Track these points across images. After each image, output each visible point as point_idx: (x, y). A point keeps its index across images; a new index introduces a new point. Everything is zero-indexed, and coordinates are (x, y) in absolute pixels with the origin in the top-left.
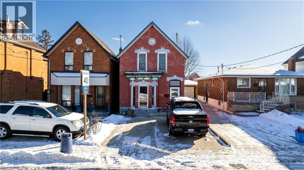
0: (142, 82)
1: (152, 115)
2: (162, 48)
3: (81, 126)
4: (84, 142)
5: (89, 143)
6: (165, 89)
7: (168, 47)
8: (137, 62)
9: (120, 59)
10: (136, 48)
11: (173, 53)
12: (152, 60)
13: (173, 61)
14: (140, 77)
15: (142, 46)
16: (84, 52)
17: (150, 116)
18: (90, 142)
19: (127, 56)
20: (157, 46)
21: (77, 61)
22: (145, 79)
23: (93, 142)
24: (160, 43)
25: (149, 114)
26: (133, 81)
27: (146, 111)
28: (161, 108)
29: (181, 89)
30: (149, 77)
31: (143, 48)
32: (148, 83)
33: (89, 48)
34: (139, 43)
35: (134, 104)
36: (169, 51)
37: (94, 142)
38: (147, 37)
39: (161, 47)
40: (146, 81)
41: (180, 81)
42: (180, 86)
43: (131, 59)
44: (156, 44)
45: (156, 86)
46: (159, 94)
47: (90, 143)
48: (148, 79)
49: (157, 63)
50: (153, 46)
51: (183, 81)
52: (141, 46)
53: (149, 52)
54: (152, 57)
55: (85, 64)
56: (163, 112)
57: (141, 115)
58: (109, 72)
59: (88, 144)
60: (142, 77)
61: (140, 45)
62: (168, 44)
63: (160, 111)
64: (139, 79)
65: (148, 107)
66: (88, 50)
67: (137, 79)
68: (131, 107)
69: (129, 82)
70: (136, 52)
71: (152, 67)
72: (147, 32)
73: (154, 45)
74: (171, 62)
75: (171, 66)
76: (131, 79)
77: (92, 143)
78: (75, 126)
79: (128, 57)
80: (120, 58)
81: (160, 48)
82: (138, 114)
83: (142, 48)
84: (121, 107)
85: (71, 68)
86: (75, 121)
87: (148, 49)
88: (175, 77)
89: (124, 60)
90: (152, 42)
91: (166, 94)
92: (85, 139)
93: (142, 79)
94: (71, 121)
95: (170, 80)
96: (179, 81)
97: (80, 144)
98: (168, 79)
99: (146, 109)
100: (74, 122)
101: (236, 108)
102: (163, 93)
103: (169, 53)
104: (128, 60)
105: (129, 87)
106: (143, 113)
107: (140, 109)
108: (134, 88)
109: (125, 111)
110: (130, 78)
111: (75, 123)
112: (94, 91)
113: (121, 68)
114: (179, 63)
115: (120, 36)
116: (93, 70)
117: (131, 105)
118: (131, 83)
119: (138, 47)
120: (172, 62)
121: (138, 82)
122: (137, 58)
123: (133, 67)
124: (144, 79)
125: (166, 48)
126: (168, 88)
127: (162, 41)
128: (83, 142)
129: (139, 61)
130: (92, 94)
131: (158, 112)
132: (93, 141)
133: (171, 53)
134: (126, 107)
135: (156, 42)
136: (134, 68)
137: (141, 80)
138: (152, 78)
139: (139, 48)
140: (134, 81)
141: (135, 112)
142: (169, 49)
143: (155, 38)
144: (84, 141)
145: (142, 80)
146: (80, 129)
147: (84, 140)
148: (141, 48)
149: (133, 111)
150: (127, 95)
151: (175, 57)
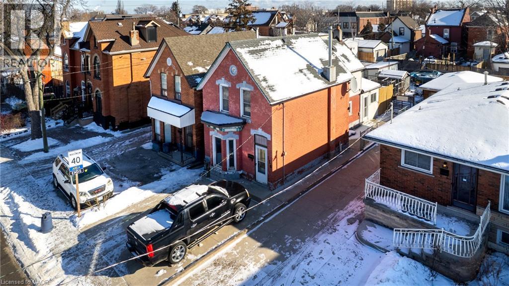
2: (245, 82)
6: (250, 146)
7: (250, 81)
8: (219, 98)
10: (217, 78)
11: (257, 91)
12: (234, 99)
15: (223, 75)
16: (175, 75)
19: (209, 88)
20: (239, 79)
21: (169, 85)
22: (217, 129)
24: (242, 75)
28: (246, 173)
29: (268, 152)
31: (224, 78)
33: (177, 72)
34: (220, 71)
36: (252, 88)
38: (228, 63)
39: (242, 80)
42: (267, 147)
43: (213, 93)
44: (237, 75)
46: (243, 152)
49: (239, 104)
50: (234, 77)
53: (231, 86)
54: (234, 94)
56: (247, 180)
57: (215, 178)
58: (194, 105)
61: (221, 74)
63: (244, 177)
70: (217, 83)
71: (234, 109)
72: (228, 55)
74: (255, 106)
75: (255, 112)
79: (210, 90)
81: (243, 83)
85: (166, 94)
87: (229, 81)
88: (261, 132)
89: (207, 93)
91: (250, 153)
95: (255, 134)
96: (266, 139)
98: (253, 132)
101: (370, 214)
102: (247, 151)
103: (252, 91)
104: (210, 93)
107: (215, 168)
114: (265, 110)
116: (182, 100)
119: (219, 76)
120: (257, 106)
122: (219, 91)
123: (215, 105)
126: (253, 146)
129: (223, 97)
133: (255, 92)
135: (238, 71)
136: (217, 106)
139: (220, 78)
142: (251, 84)
143: (236, 65)
147: (77, 217)
148: (222, 78)
151: (260, 99)
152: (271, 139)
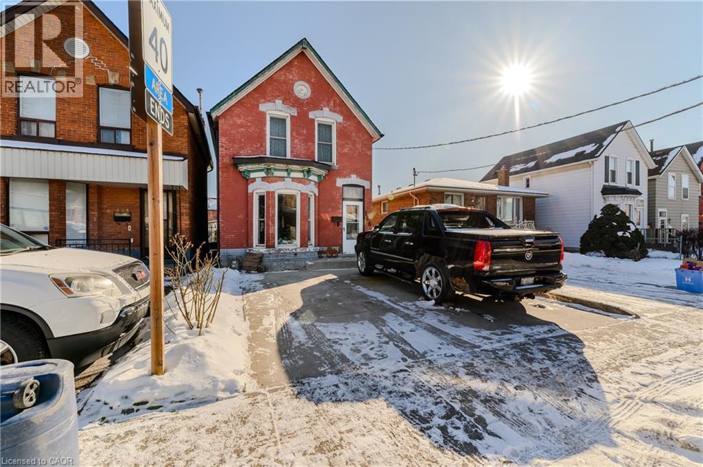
0: (284, 182)
1: (309, 263)
2: (326, 110)
3: (122, 301)
4: (157, 394)
5: (191, 388)
6: (333, 204)
7: (338, 109)
8: (265, 134)
9: (220, 122)
10: (263, 100)
11: (349, 123)
12: (302, 135)
13: (349, 142)
14: (280, 170)
15: (279, 96)
16: (99, 86)
17: (305, 267)
18: (198, 383)
19: (238, 116)
20: (314, 103)
21: (72, 108)
22: (293, 175)
23: (214, 381)
24: (321, 98)
25: (303, 263)
26: (258, 180)
27: (296, 254)
28: (325, 249)
29: (365, 205)
30: (303, 171)
31: (281, 101)
32: (300, 185)
33: (117, 76)
34: (269, 88)
35: (261, 241)
36: (340, 118)
37: (220, 377)
38: (291, 77)
39: (322, 105)
40: (294, 179)
41: (364, 187)
42: (363, 200)
43: (251, 126)
44: (311, 98)
45: (313, 196)
46: (322, 215)
47: (198, 387)
48: (300, 175)
49: (314, 142)
50: (304, 100)
51: (369, 188)
52: (276, 97)
53: (296, 115)
54: (303, 128)
55: (103, 123)
56: (330, 257)
57: (284, 266)
58: (186, 152)
59: (185, 401)
60: (287, 170)
61: (274, 94)
62: (338, 102)
63: (323, 255)
64: (277, 174)
65: (299, 246)
66: (112, 81)
67: (273, 174)
68: (252, 247)
69: (247, 185)
70: (262, 108)
71: (303, 152)
72: (290, 64)
73: (307, 99)
74: (344, 144)
75: (344, 153)
76: (252, 175)
77: (210, 386)
78: (88, 302)
79: (242, 120)
80: (218, 118)
81: (322, 109)
82: (275, 264)
83: (279, 102)
84: (224, 248)
85: (48, 131)
86: (86, 278)
87: (293, 106)
88: (354, 179)
89: (231, 125)
90: (302, 92)
91: (334, 215)
92: (158, 367)
93: (285, 174)
94: (58, 283)
95: (343, 185)
96: (362, 189)
97: (128, 412)
98: (340, 182)
99: (296, 249)
100: (75, 282)
102: (328, 213)
103: (340, 123)
104: (241, 126)
105: (248, 198)
106: (288, 260)
107: (280, 250)
108: (262, 199)
109: (237, 259)
110: (250, 172)
111: (82, 288)
112: (138, 205)
113: (222, 146)
114: (361, 148)
115: (199, 90)
116: (134, 143)
117: (252, 243)
118: (251, 188)
119: (268, 96)
120: (348, 144)
121: (275, 182)
122: (265, 124)
123: (257, 148)
124: (289, 174)
125: (335, 111)
126: (339, 203)
127: (326, 92)
128: (146, 390)
129: (271, 135)
130: (131, 213)
131: (320, 257)
132: (211, 373)
133: (345, 123)
134: (239, 250)
135: (312, 92)
136: (259, 148)
137: (282, 178)
138: (309, 175)
139: (269, 101)
140: (263, 179)
141: (266, 260)
142: (341, 113)
143: (309, 82)
144: (154, 386)
145: (284, 177)
146: (119, 318)
147: (155, 377)
148: (276, 100)
149: (261, 257)
150: (241, 216)
151: (354, 134)
152: (371, 187)
